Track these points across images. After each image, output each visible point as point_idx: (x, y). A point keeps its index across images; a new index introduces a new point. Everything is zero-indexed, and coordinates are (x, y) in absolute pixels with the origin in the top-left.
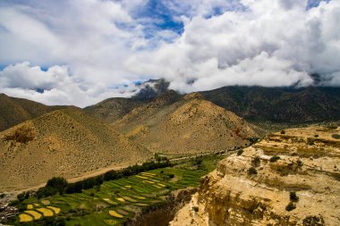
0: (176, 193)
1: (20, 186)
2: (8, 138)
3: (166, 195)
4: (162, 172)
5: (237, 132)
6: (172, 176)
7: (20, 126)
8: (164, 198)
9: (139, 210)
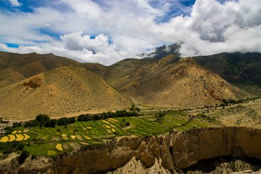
0: (118, 139)
1: (21, 117)
2: (25, 84)
3: (109, 139)
4: (124, 120)
5: (212, 93)
6: (128, 124)
7: (34, 77)
8: (105, 141)
9: (79, 148)
